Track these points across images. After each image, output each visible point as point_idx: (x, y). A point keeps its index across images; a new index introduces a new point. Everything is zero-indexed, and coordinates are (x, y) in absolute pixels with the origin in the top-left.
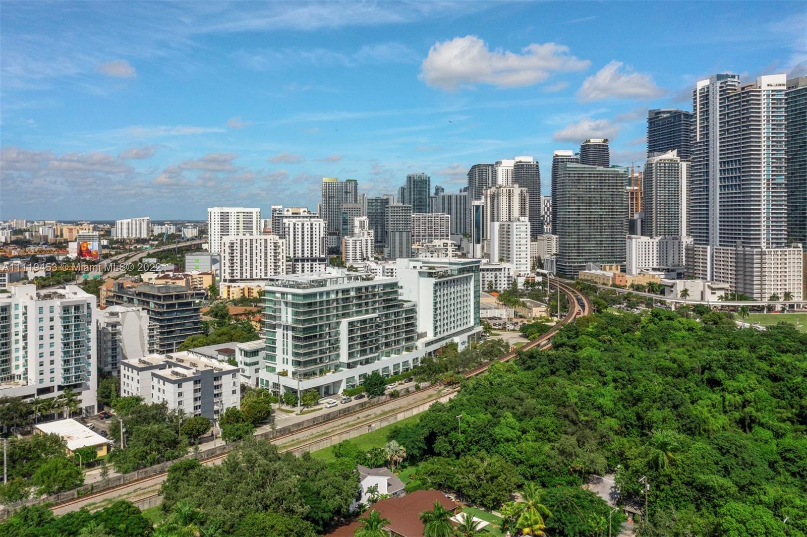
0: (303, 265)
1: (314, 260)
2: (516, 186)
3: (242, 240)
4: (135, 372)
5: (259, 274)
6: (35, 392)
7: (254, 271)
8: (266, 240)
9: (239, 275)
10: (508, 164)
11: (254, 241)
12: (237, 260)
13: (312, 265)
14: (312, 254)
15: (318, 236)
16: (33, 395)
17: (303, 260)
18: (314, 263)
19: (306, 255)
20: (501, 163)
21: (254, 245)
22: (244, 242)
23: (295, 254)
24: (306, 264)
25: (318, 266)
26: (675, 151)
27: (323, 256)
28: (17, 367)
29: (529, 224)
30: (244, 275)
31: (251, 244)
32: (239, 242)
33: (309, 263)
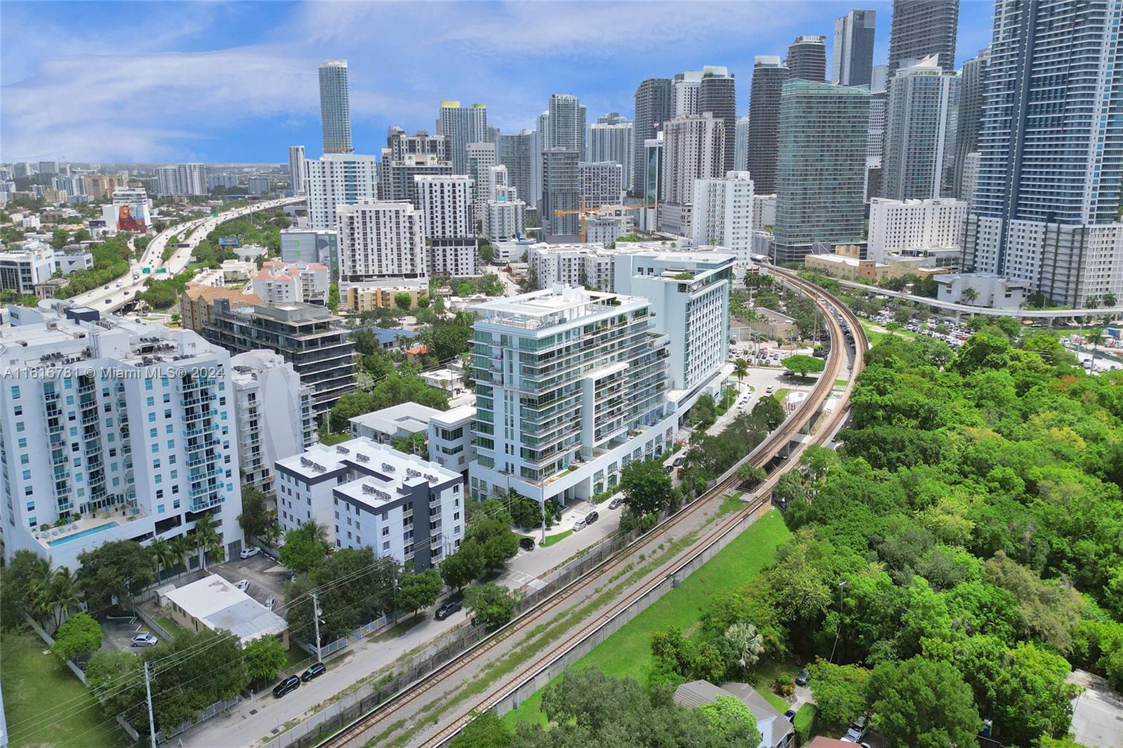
0: (444, 251)
1: (459, 243)
2: (708, 115)
3: (364, 212)
4: (302, 485)
5: (390, 268)
6: (153, 529)
7: (384, 262)
8: (397, 212)
9: (363, 268)
10: (694, 78)
11: (381, 214)
12: (359, 246)
13: (456, 250)
14: (455, 233)
15: (462, 204)
16: (151, 534)
17: (444, 243)
18: (459, 248)
19: (448, 234)
20: (682, 77)
21: (382, 220)
22: (368, 215)
23: (433, 233)
24: (448, 248)
25: (464, 252)
26: (936, 57)
27: (470, 236)
28: (116, 481)
29: (752, 182)
30: (371, 268)
31: (378, 218)
32: (360, 214)
33: (453, 247)
